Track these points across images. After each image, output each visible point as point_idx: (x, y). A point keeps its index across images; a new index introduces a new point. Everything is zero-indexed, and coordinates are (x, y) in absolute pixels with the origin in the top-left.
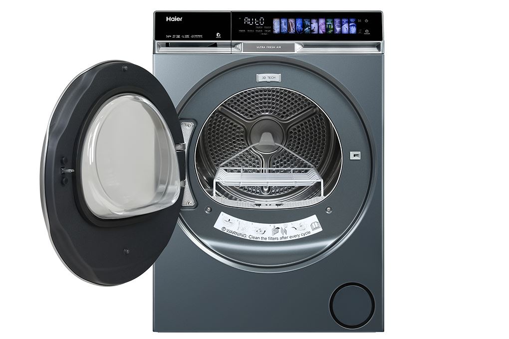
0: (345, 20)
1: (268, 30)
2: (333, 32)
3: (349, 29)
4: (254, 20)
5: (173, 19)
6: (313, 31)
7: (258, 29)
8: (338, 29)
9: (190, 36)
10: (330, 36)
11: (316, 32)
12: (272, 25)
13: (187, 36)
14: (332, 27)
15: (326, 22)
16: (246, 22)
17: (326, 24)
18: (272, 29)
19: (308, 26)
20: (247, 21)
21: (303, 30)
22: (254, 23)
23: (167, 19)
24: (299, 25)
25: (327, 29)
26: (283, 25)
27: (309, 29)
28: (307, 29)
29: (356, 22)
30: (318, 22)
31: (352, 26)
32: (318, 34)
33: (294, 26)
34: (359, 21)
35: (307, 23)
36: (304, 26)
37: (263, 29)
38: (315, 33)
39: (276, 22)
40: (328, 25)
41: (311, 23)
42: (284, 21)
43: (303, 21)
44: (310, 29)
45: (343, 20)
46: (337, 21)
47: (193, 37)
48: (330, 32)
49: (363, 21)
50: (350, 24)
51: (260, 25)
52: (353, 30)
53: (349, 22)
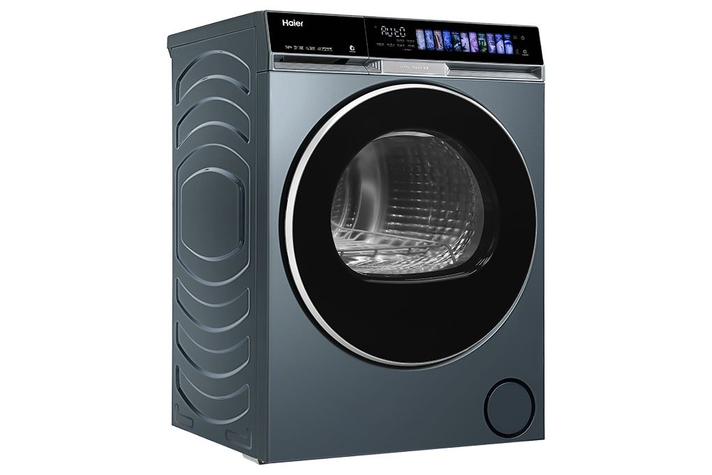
0: (498, 36)
1: (412, 44)
2: (488, 51)
3: (505, 47)
4: (393, 29)
5: (291, 23)
6: (463, 48)
7: (400, 43)
8: (492, 47)
9: (316, 48)
10: (483, 56)
11: (468, 51)
12: (415, 38)
13: (312, 48)
14: (485, 44)
15: (478, 37)
16: (384, 33)
17: (478, 40)
18: (416, 44)
19: (458, 42)
20: (384, 30)
21: (453, 46)
22: (393, 34)
23: (284, 23)
24: (447, 41)
25: (480, 47)
26: (428, 38)
27: (459, 45)
28: (457, 45)
29: (511, 39)
30: (468, 36)
31: (507, 43)
32: (471, 52)
33: (441, 40)
34: (515, 38)
35: (456, 37)
36: (453, 41)
37: (406, 43)
38: (466, 51)
39: (419, 34)
40: (481, 41)
41: (461, 38)
42: (428, 33)
43: (451, 34)
44: (461, 45)
45: (496, 36)
46: (490, 36)
47: (319, 49)
48: (484, 50)
49: (519, 37)
50: (506, 42)
51: (400, 38)
52: (510, 50)
53: (504, 39)
